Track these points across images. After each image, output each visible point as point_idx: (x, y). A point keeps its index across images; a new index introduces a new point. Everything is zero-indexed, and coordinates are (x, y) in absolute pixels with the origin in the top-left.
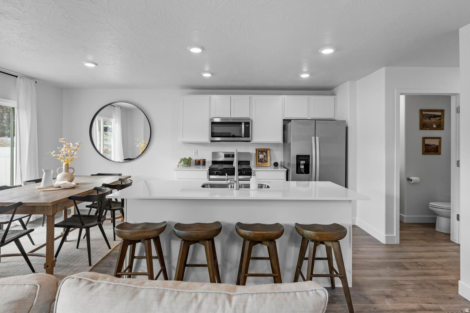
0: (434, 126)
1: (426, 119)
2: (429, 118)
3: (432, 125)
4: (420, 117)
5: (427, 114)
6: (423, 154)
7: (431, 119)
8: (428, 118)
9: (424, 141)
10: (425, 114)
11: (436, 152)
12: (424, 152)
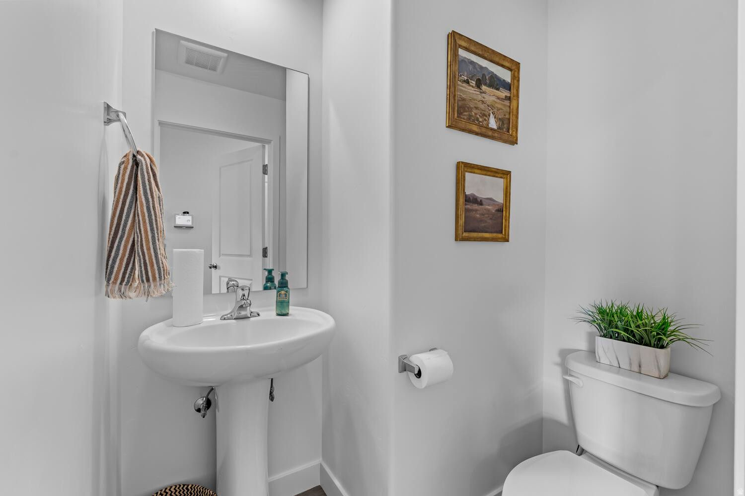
0: (493, 124)
1: (467, 82)
2: (479, 85)
3: (486, 116)
4: (449, 66)
5: (472, 63)
6: (457, 238)
7: (484, 88)
8: (473, 83)
9: (460, 183)
10: (464, 61)
11: (497, 232)
12: (460, 232)
